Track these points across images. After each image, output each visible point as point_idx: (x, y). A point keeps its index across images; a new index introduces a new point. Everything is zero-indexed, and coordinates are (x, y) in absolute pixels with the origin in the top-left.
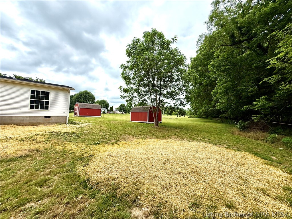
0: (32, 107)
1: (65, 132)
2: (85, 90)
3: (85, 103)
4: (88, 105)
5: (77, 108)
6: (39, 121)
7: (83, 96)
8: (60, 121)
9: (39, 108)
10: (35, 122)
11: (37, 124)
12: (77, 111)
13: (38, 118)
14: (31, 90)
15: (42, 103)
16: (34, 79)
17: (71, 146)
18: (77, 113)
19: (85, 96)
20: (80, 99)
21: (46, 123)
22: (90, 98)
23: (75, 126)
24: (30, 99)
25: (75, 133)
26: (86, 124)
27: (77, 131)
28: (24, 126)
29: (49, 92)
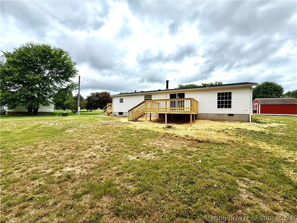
0: (219, 107)
1: (252, 130)
2: (265, 82)
3: (266, 97)
4: (274, 100)
5: (257, 105)
6: (224, 118)
7: (263, 90)
8: (243, 119)
9: (224, 107)
10: (221, 118)
11: (223, 120)
12: (257, 108)
13: (223, 116)
14: (218, 93)
15: (226, 102)
16: (214, 83)
17: (264, 146)
18: (256, 111)
19: (266, 89)
20: (258, 93)
21: (230, 120)
22: (275, 91)
23: (261, 125)
24: (217, 100)
25: (264, 133)
26: (277, 124)
27: (266, 131)
28: (215, 122)
29: (231, 92)
